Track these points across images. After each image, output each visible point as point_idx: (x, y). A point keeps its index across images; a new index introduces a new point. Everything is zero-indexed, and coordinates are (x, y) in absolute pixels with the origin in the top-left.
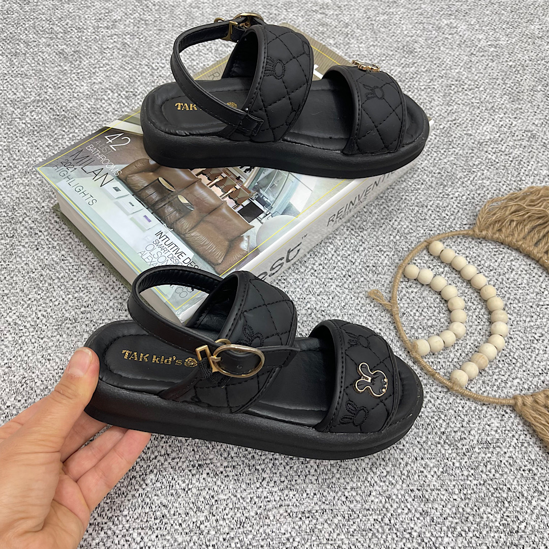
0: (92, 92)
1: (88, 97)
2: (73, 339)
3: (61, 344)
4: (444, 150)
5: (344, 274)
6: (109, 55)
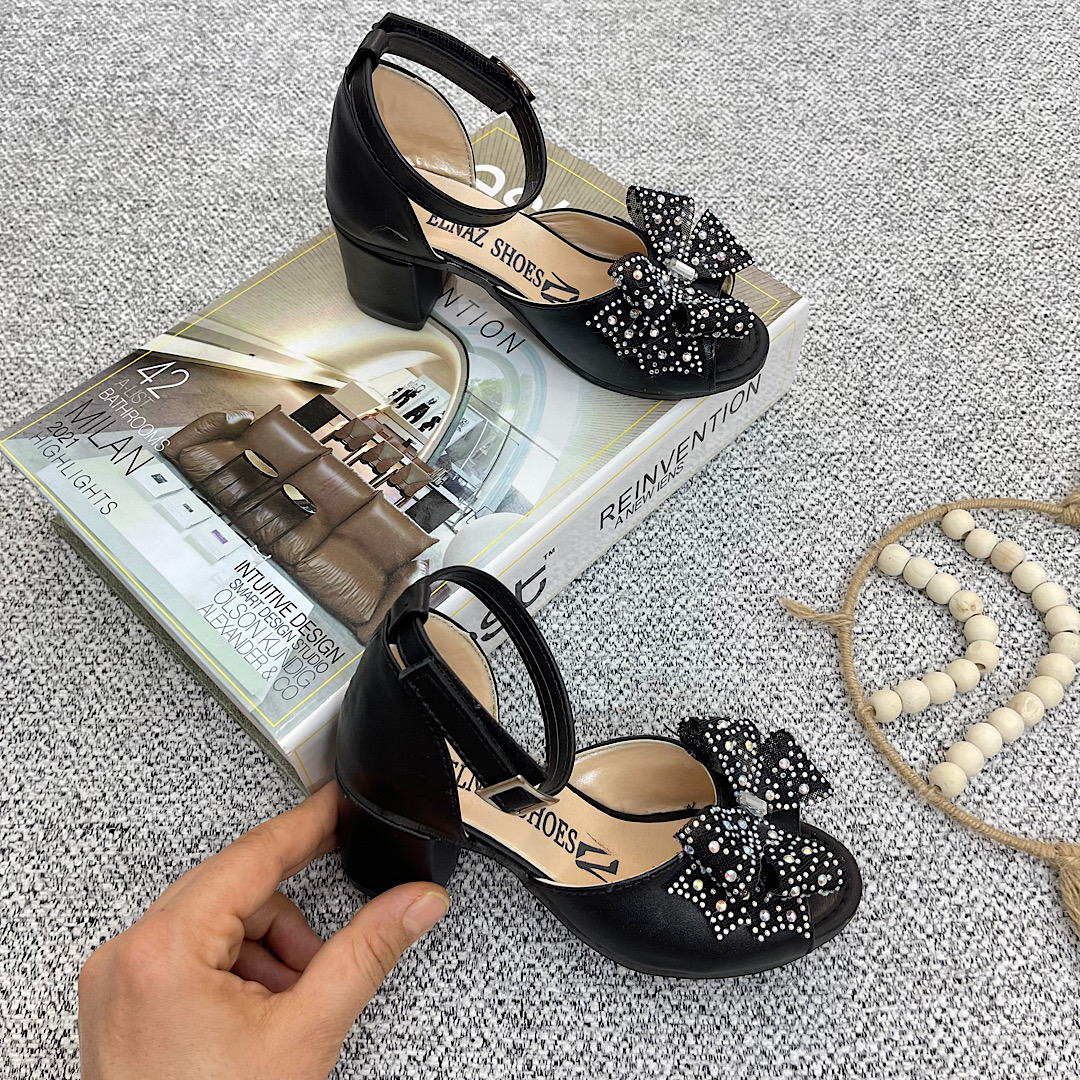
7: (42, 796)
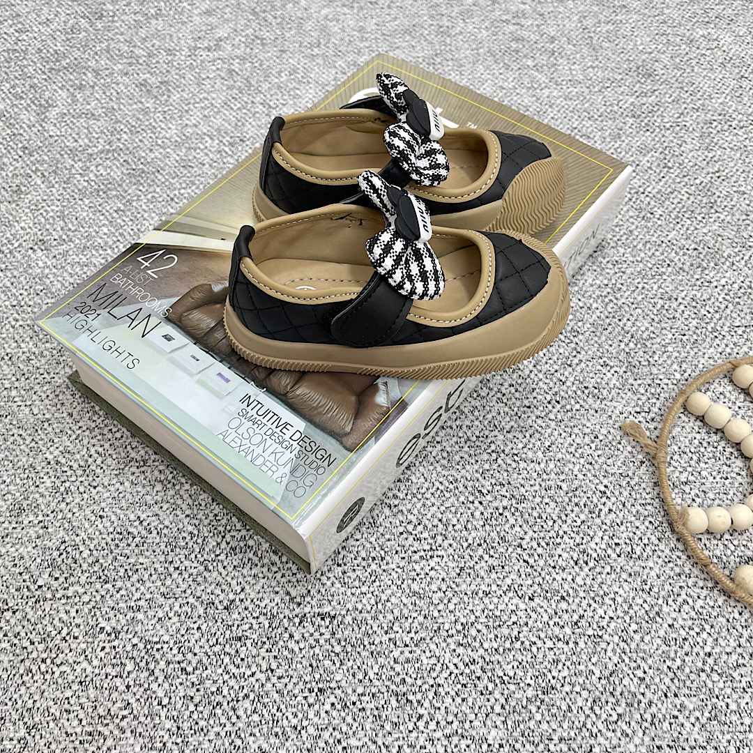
0: (184, 138)
1: (177, 145)
2: (139, 489)
3: (121, 495)
4: (703, 215)
5: (549, 398)
6: (209, 86)
7: (261, 595)
